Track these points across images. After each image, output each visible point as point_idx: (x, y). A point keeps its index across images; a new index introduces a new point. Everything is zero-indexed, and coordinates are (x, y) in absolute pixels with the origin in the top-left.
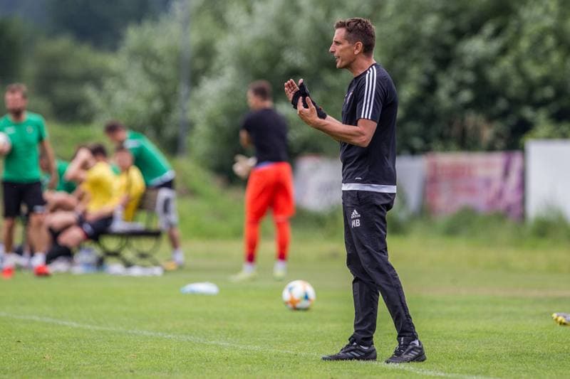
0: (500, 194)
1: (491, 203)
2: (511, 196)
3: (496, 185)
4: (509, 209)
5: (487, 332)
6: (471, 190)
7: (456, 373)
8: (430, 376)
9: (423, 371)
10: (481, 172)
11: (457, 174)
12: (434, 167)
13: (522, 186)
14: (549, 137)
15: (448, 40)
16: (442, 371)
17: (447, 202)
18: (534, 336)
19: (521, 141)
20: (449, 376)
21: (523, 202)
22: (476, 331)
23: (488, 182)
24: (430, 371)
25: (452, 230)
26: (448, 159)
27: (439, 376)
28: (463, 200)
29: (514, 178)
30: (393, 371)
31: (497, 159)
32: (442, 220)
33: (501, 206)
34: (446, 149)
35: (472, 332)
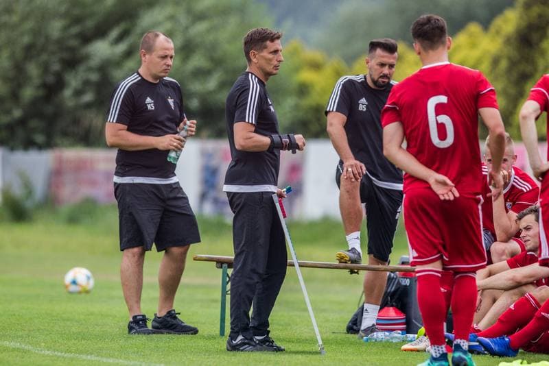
5: (102, 315)
6: (93, 183)
9: (41, 350)
10: (101, 166)
11: (80, 167)
12: (60, 161)
15: (73, 43)
17: (71, 193)
22: (92, 314)
23: (109, 176)
24: (48, 350)
25: (73, 219)
26: (73, 153)
28: (86, 191)
30: (14, 350)
32: (65, 209)
34: (73, 145)
35: (88, 315)
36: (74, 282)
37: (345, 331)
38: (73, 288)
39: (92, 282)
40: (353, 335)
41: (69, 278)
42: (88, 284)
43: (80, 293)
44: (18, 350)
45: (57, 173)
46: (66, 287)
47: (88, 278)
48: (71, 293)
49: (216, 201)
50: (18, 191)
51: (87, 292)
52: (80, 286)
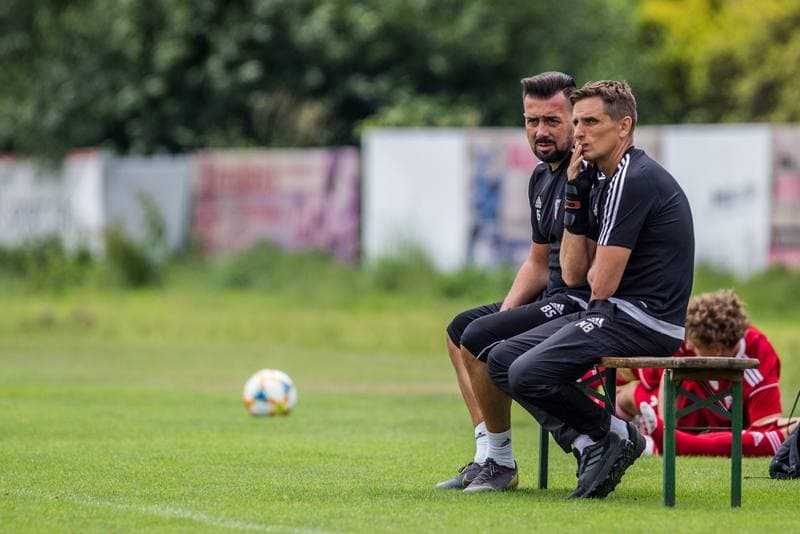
0: (320, 220)
1: (306, 235)
2: (338, 223)
3: (314, 203)
4: (335, 243)
5: (320, 455)
6: (272, 213)
7: (279, 524)
8: (236, 530)
10: (288, 183)
11: (246, 184)
12: (209, 173)
13: (358, 207)
14: (403, 125)
16: (255, 521)
17: (231, 234)
18: (399, 460)
19: (356, 130)
20: (268, 529)
21: (358, 232)
22: (302, 453)
23: (299, 199)
25: (240, 281)
26: (232, 160)
27: (251, 531)
28: (258, 229)
29: (343, 193)
30: (173, 521)
31: (316, 161)
32: (222, 262)
33: (321, 239)
34: (230, 144)
35: (296, 455)
36: (261, 397)
37: (767, 474)
38: (259, 407)
39: (293, 395)
40: (781, 482)
41: (251, 388)
42: (286, 399)
43: (272, 415)
44: (182, 521)
45: (204, 198)
46: (248, 405)
47: (287, 388)
48: (256, 416)
49: (498, 242)
50: (136, 232)
51: (285, 413)
52: (273, 402)
